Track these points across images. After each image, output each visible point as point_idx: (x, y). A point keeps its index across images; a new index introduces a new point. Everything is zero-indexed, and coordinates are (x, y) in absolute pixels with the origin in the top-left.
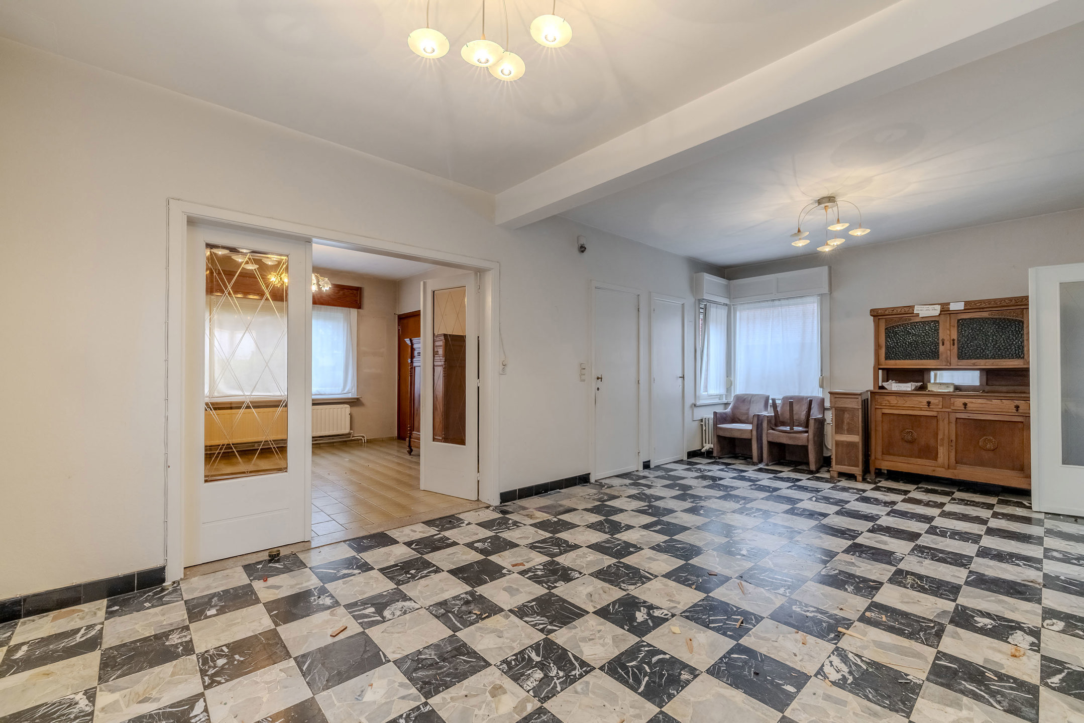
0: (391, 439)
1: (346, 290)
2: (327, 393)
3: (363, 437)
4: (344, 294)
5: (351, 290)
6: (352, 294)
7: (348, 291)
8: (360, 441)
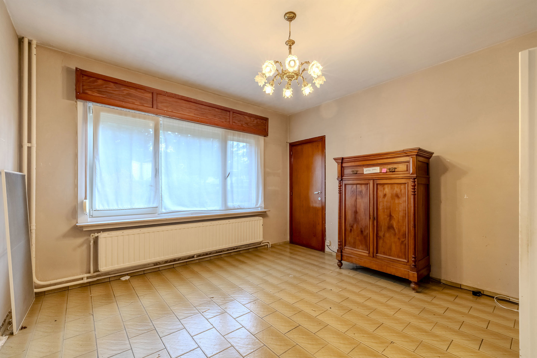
0: (285, 243)
1: (258, 120)
2: (245, 207)
3: (268, 243)
4: (257, 122)
5: (262, 120)
6: (262, 123)
7: (260, 121)
8: (266, 247)
